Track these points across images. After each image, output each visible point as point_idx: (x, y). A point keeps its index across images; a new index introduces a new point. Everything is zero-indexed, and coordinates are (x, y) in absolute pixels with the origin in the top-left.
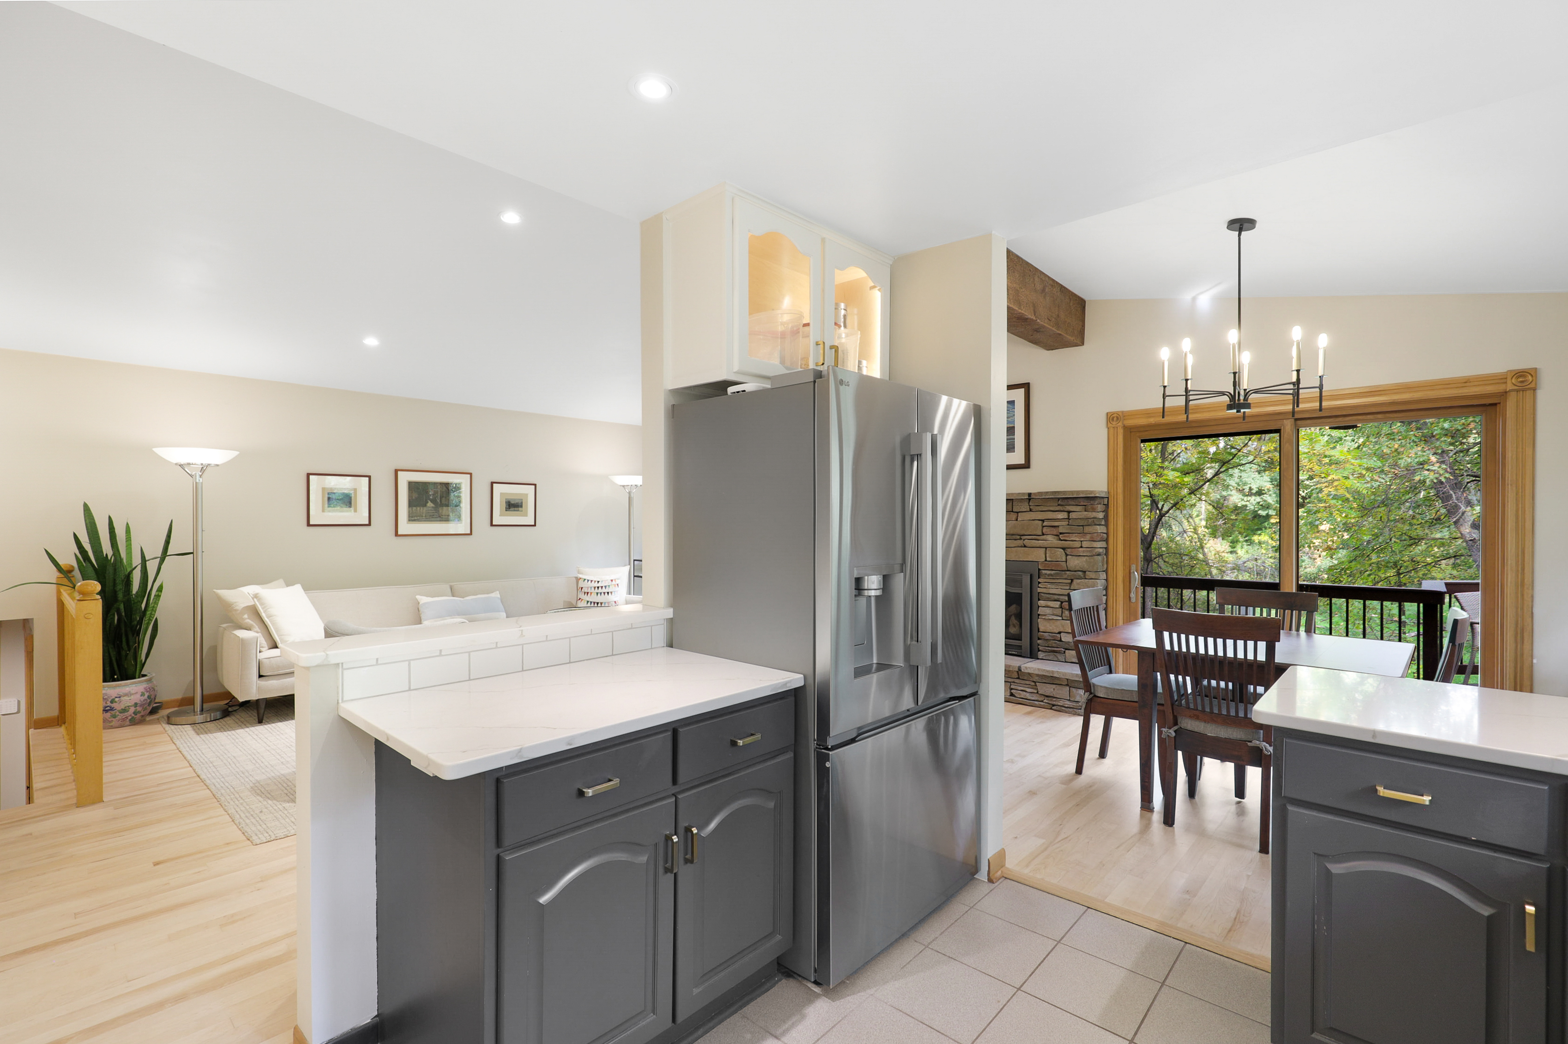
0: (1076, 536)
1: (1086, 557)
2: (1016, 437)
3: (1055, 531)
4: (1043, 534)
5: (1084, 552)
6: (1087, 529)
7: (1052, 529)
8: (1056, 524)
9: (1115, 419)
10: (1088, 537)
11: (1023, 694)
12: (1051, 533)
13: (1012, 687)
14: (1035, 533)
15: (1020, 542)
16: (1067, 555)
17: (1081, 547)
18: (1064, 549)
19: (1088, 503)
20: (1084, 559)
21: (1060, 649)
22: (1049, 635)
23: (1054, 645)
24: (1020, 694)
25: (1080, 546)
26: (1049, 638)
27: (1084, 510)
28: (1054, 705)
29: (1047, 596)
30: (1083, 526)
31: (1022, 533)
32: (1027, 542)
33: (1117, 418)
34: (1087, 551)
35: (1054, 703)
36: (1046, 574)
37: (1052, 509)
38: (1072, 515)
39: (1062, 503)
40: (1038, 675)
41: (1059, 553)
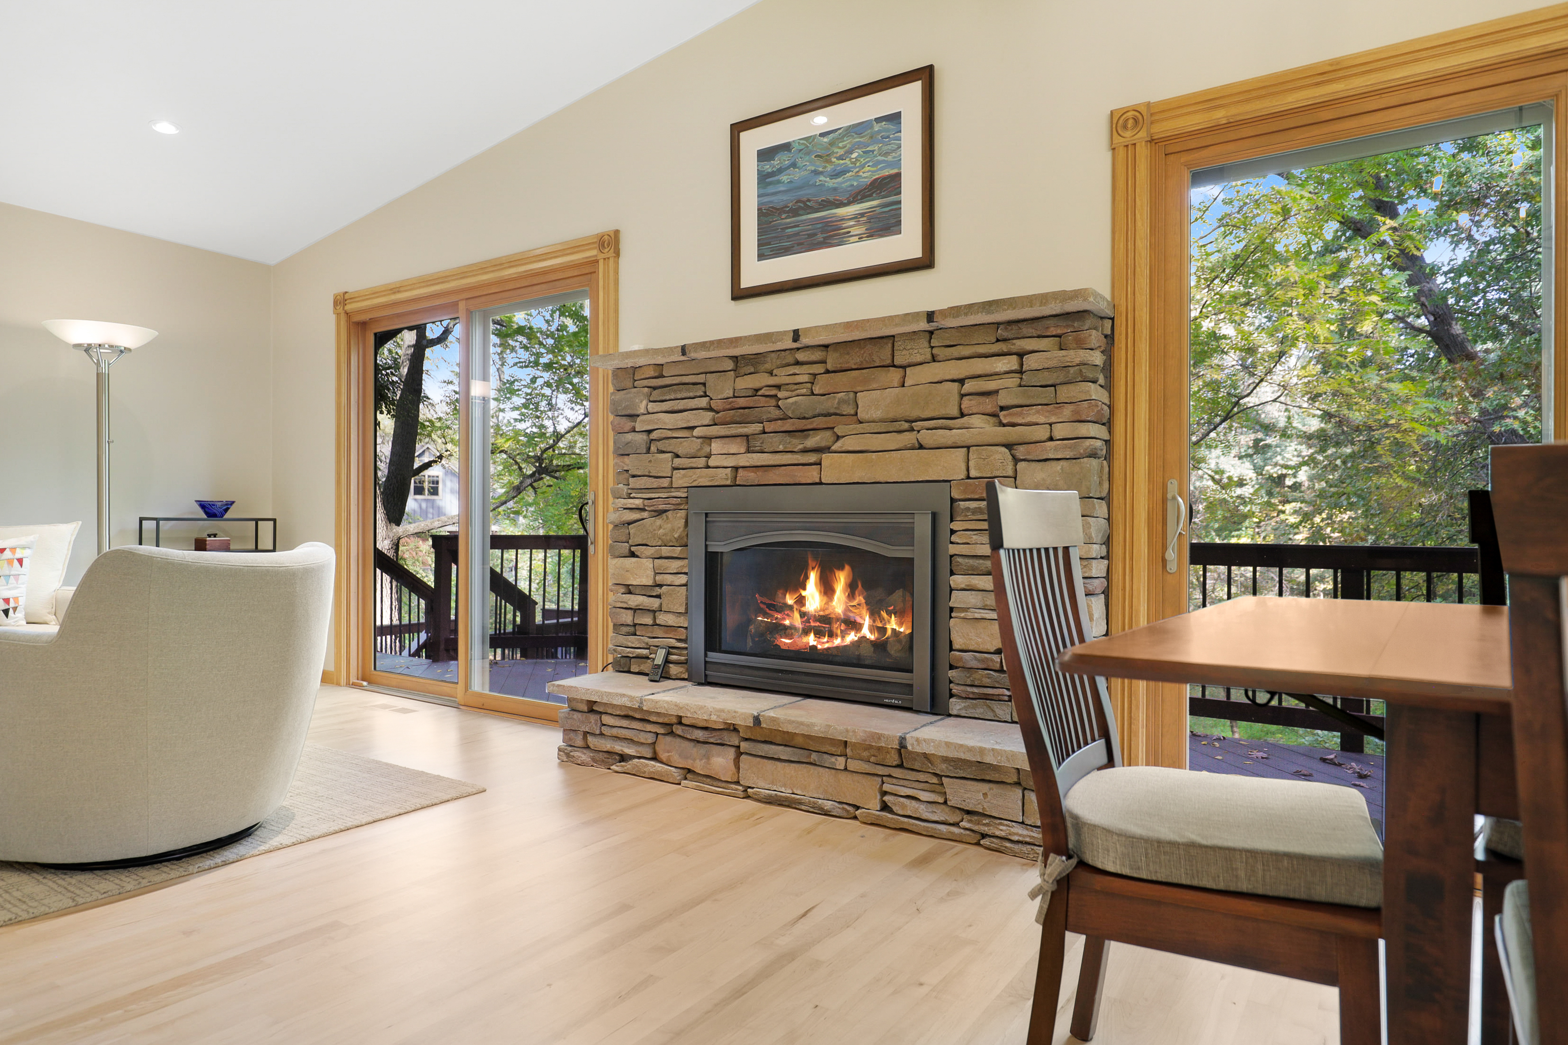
0: (1038, 412)
1: (1062, 463)
2: (904, 197)
3: (989, 405)
4: (962, 415)
5: (1056, 449)
6: (1065, 393)
7: (982, 399)
8: (991, 385)
9: (1130, 123)
10: (1067, 412)
11: (911, 807)
12: (981, 409)
13: (886, 787)
14: (943, 412)
15: (909, 438)
16: (1016, 460)
17: (1051, 439)
18: (1009, 446)
19: (1067, 326)
20: (1058, 466)
21: (1000, 691)
22: (976, 658)
23: (987, 681)
24: (903, 806)
25: (1047, 435)
26: (974, 664)
27: (1057, 347)
28: (984, 836)
29: (971, 562)
30: (1054, 386)
31: (915, 414)
32: (926, 437)
33: (1136, 120)
34: (1066, 447)
35: (985, 829)
36: (968, 509)
37: (982, 350)
38: (1031, 362)
39: (1006, 334)
40: (946, 760)
41: (997, 456)
